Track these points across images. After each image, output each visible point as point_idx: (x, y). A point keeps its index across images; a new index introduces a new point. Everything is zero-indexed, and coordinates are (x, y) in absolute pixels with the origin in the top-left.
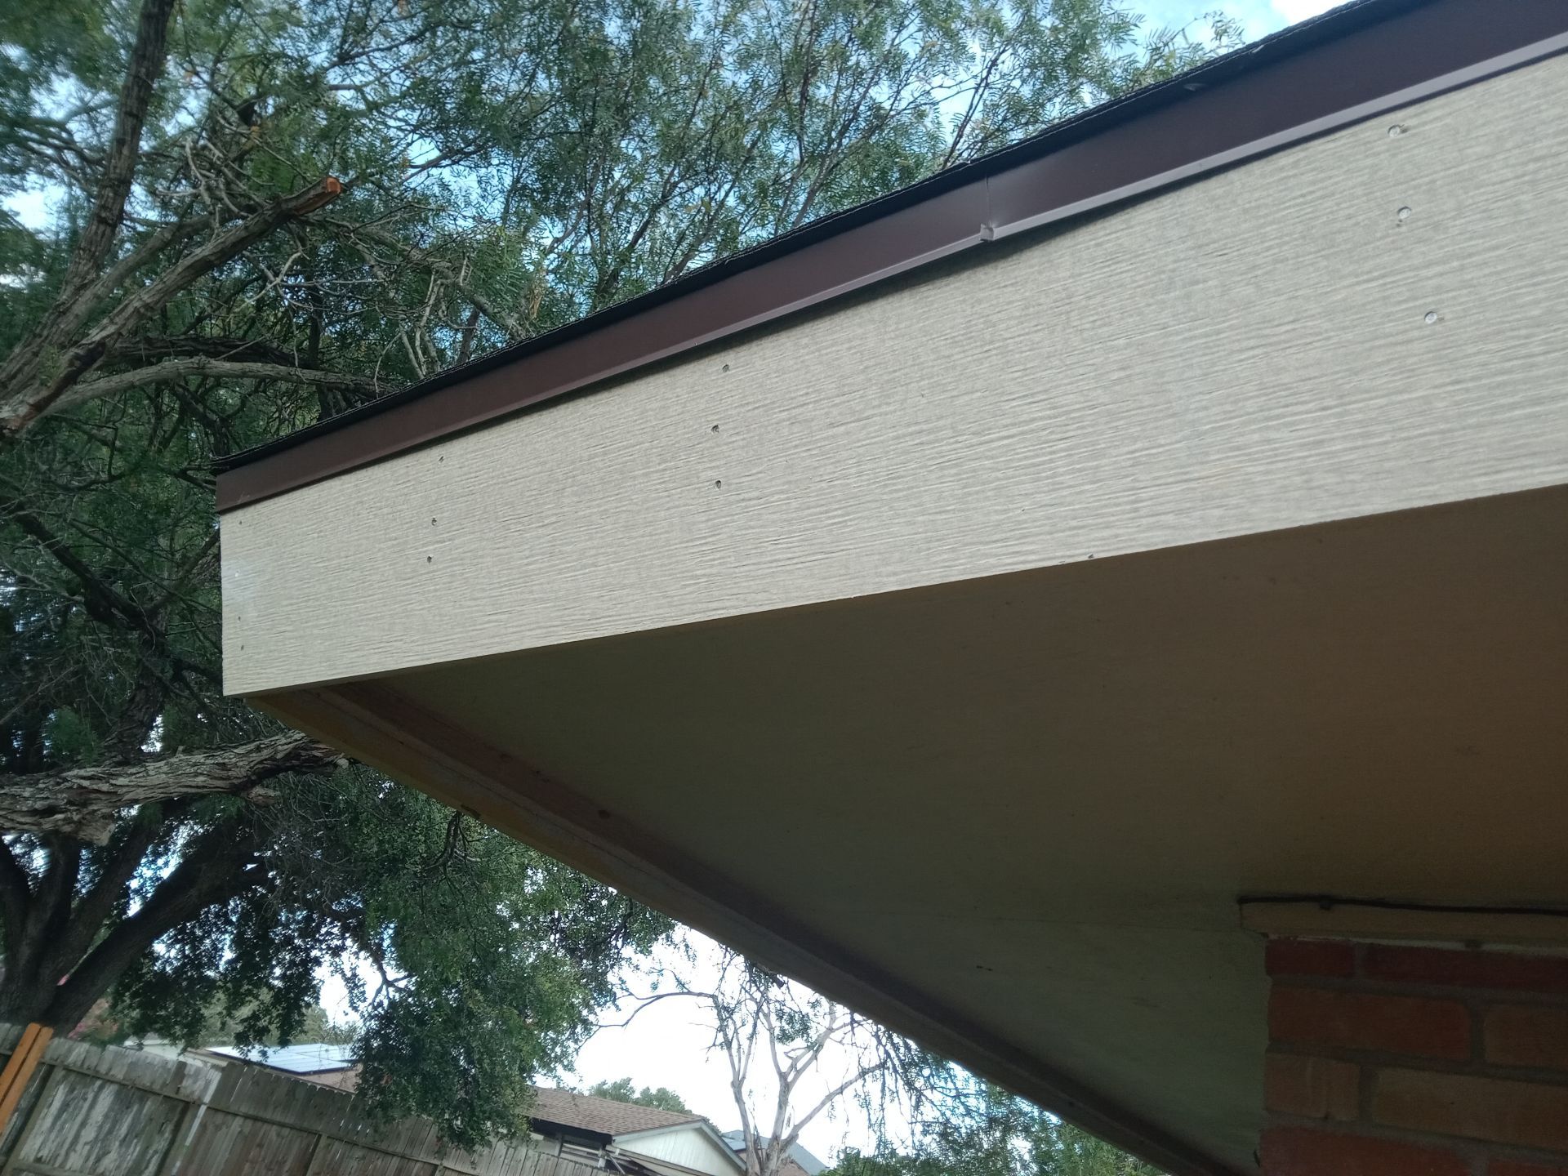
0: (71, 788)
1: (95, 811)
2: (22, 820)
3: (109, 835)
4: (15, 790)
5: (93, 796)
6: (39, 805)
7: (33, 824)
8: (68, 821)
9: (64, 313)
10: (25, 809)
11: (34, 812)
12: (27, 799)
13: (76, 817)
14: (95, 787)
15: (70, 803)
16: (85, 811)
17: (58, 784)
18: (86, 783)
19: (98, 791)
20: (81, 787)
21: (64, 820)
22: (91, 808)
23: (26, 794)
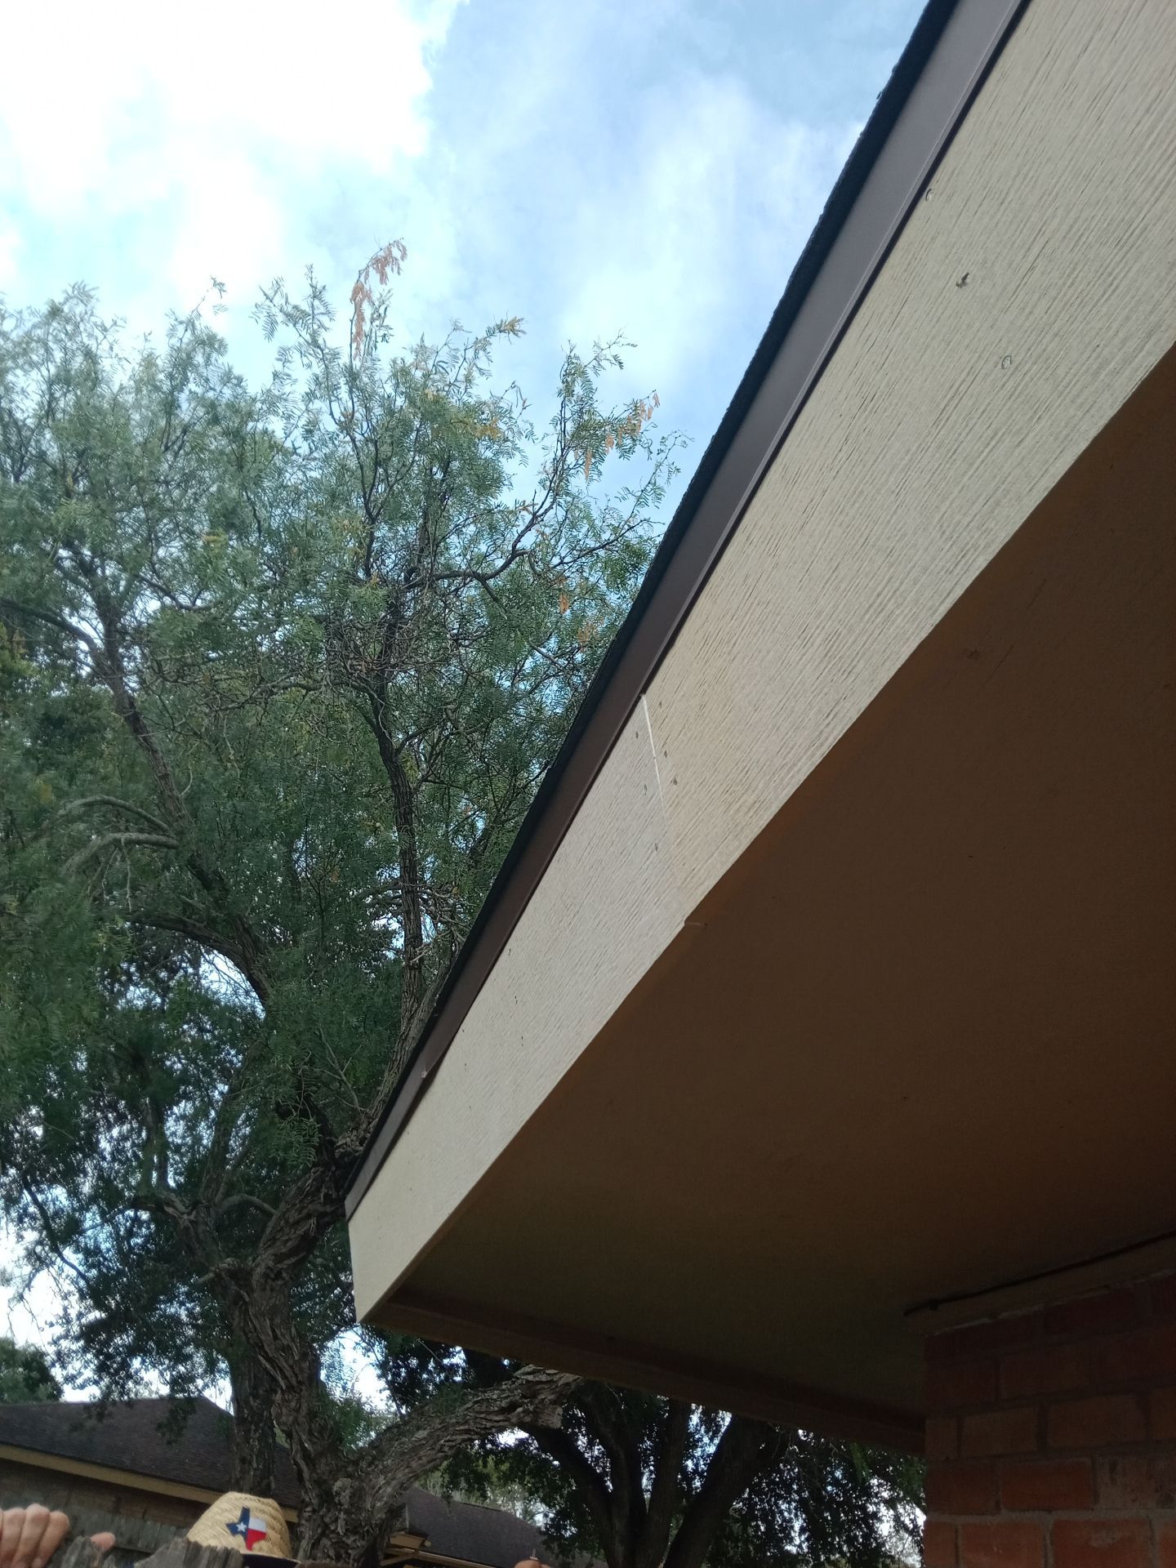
0: (522, 1384)
1: (543, 1400)
2: (497, 1418)
3: (560, 1418)
4: (488, 1395)
5: (539, 1387)
6: (504, 1404)
7: (503, 1421)
8: (526, 1412)
9: (406, 1039)
10: (496, 1409)
11: (502, 1411)
12: (495, 1400)
13: (531, 1408)
14: (537, 1379)
15: (524, 1397)
16: (537, 1401)
17: (514, 1383)
18: (530, 1378)
19: (541, 1382)
20: (527, 1381)
21: (523, 1412)
22: (540, 1398)
23: (495, 1397)
